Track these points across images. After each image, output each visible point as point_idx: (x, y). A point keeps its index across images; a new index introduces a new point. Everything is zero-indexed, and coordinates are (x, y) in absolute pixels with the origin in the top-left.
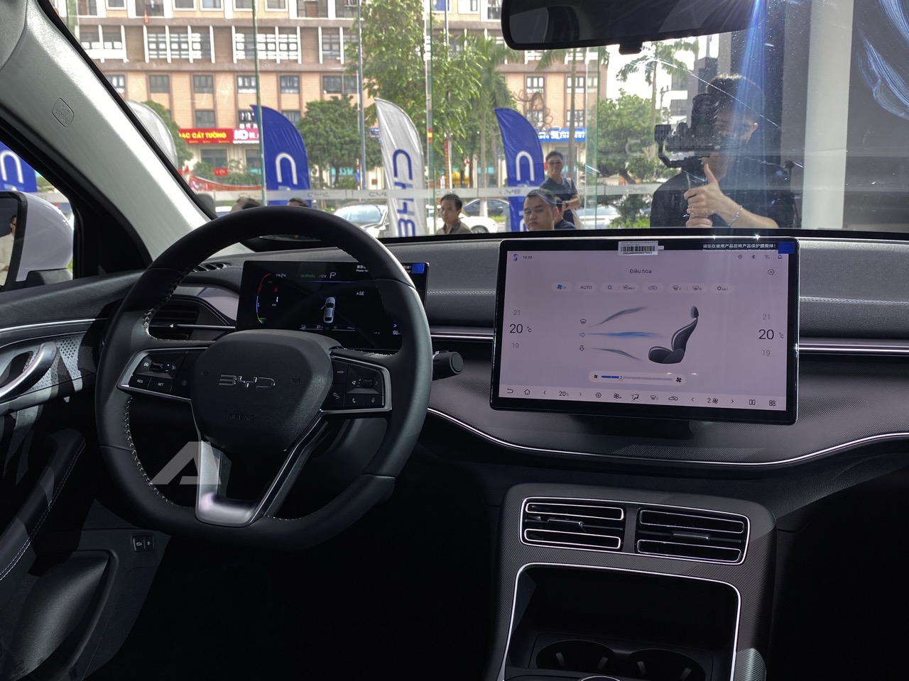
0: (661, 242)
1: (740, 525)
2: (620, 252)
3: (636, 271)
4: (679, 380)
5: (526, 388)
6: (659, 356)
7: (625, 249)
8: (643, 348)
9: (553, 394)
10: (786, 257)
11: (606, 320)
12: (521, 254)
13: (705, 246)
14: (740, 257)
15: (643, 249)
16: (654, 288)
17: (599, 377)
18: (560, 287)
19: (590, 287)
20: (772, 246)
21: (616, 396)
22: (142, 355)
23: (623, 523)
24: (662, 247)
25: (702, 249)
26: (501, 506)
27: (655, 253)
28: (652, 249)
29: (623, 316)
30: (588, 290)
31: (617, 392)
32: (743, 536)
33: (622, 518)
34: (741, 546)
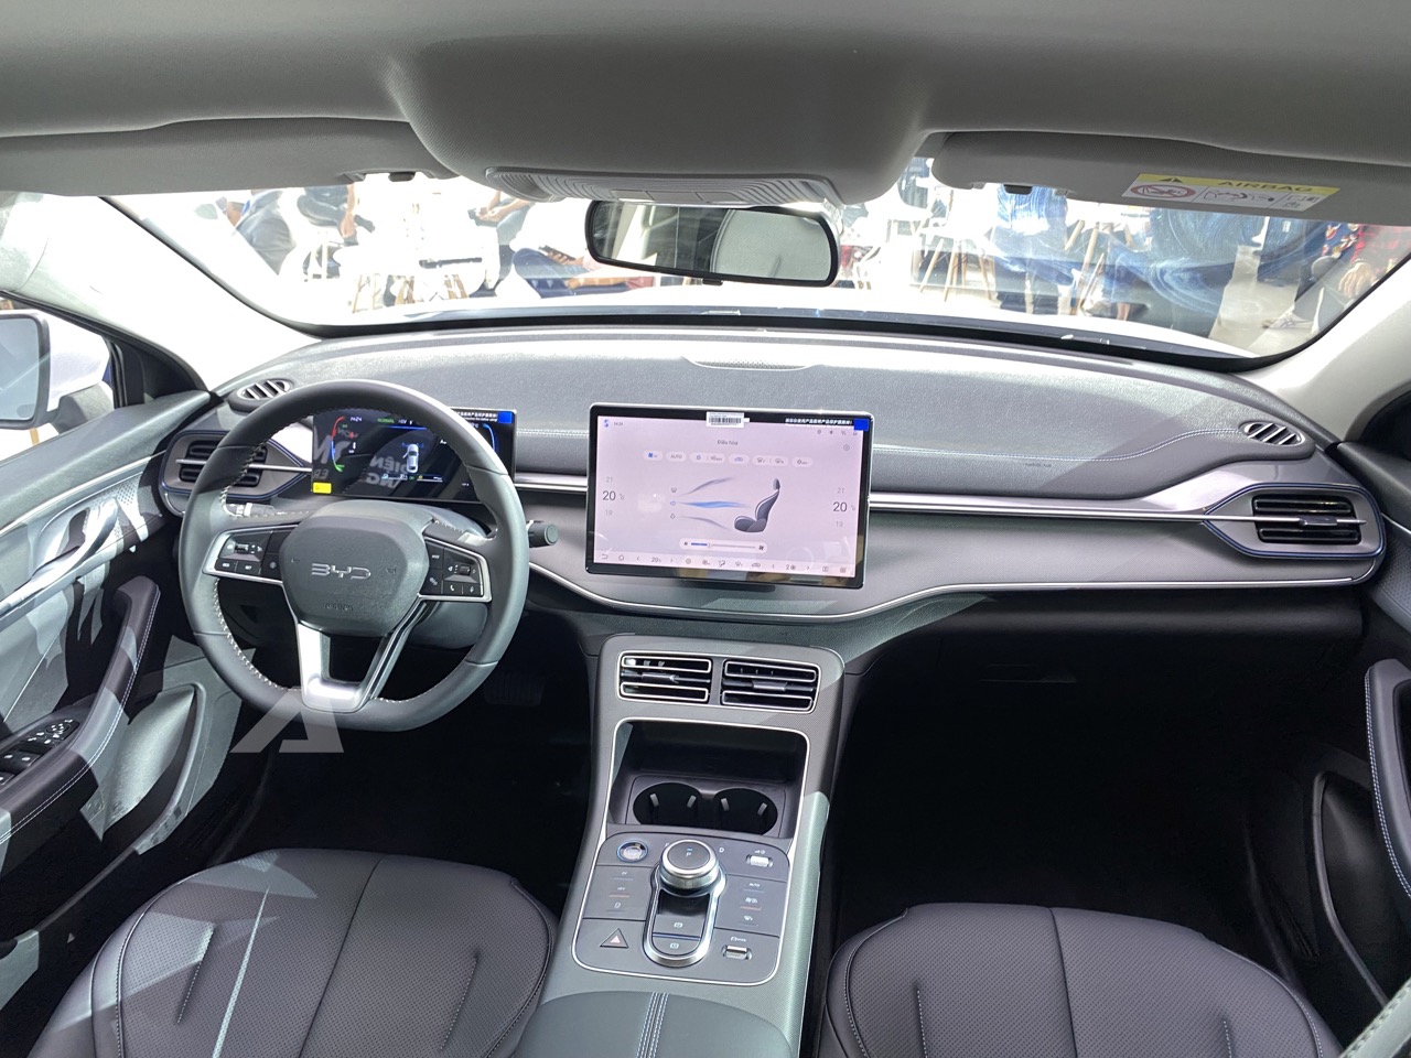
0: (747, 415)
1: (811, 675)
2: (708, 423)
3: (723, 443)
4: (761, 548)
5: (620, 553)
6: (744, 526)
7: (712, 420)
8: (729, 517)
9: (646, 560)
10: (861, 433)
11: (697, 489)
12: (612, 420)
13: (787, 420)
14: (819, 432)
15: (730, 420)
16: (739, 459)
17: (689, 544)
18: (651, 455)
19: (680, 457)
20: (848, 422)
21: (705, 562)
22: (224, 538)
23: (709, 676)
24: (748, 420)
25: (784, 422)
26: (599, 656)
27: (741, 425)
28: (738, 421)
29: (712, 486)
30: (677, 460)
31: (706, 558)
32: (815, 684)
33: (709, 671)
34: (812, 694)
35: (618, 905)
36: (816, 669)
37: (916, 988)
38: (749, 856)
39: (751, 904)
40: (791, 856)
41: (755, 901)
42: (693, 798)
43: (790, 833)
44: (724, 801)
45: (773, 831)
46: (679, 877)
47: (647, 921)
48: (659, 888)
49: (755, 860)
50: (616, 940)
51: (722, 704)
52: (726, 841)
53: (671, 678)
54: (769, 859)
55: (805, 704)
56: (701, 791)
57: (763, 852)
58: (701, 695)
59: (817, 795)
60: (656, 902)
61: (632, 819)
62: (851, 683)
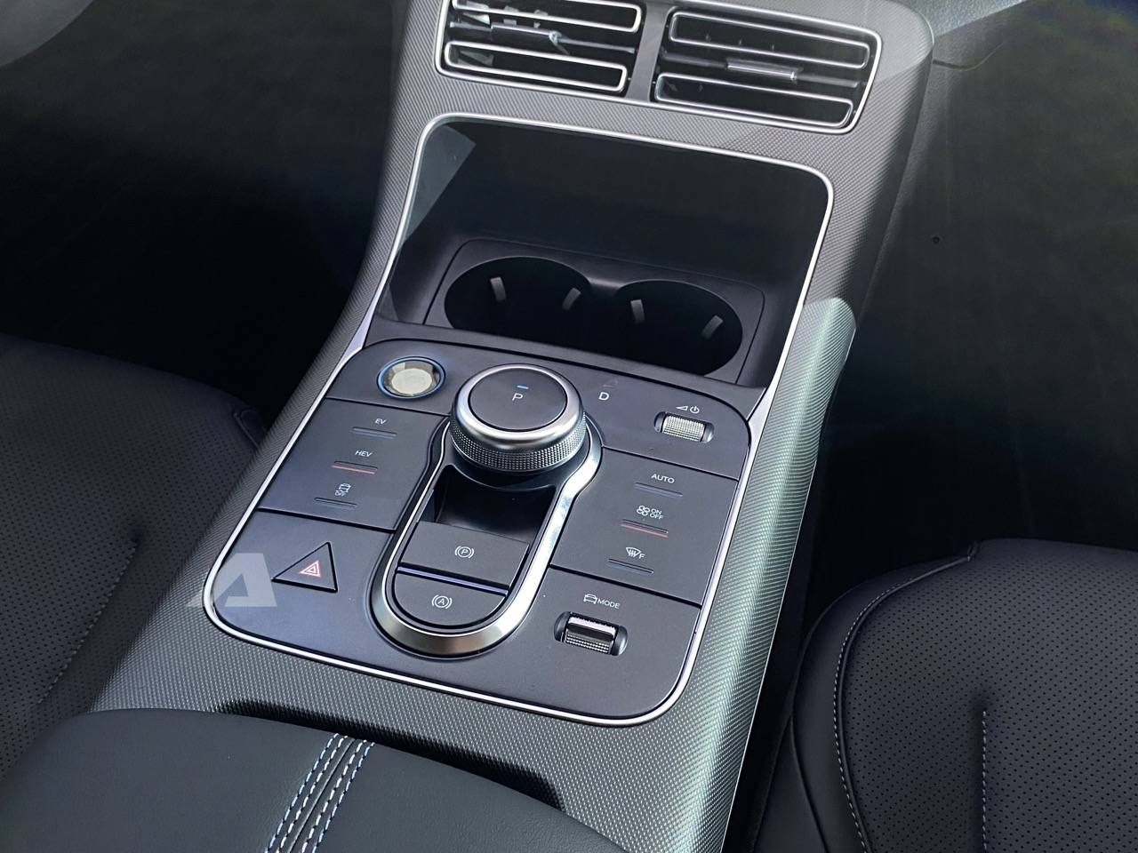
1: (857, 52)
23: (634, 39)
32: (865, 74)
33: (635, 28)
34: (856, 95)
35: (343, 490)
36: (871, 42)
37: (980, 705)
38: (664, 416)
39: (647, 523)
40: (756, 425)
41: (657, 514)
42: (575, 293)
43: (762, 379)
44: (637, 304)
45: (728, 371)
46: (488, 444)
47: (395, 533)
48: (444, 460)
49: (672, 424)
50: (313, 571)
51: (653, 100)
52: (618, 380)
53: (552, 36)
54: (707, 425)
55: (833, 113)
56: (592, 280)
57: (696, 410)
58: (613, 77)
59: (835, 304)
60: (427, 494)
61: (439, 316)
62: (941, 82)
